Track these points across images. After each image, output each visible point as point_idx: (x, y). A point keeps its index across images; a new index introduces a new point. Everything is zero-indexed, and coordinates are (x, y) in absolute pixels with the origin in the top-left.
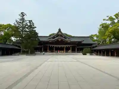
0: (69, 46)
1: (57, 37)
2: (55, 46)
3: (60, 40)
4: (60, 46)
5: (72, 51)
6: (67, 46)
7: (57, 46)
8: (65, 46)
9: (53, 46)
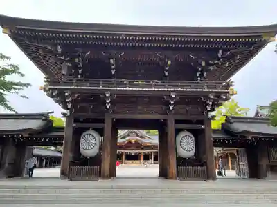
0: (149, 151)
1: (129, 135)
2: (125, 151)
3: (133, 141)
4: (133, 152)
5: (154, 160)
6: (146, 151)
7: (129, 152)
8: (142, 152)
9: (121, 151)
